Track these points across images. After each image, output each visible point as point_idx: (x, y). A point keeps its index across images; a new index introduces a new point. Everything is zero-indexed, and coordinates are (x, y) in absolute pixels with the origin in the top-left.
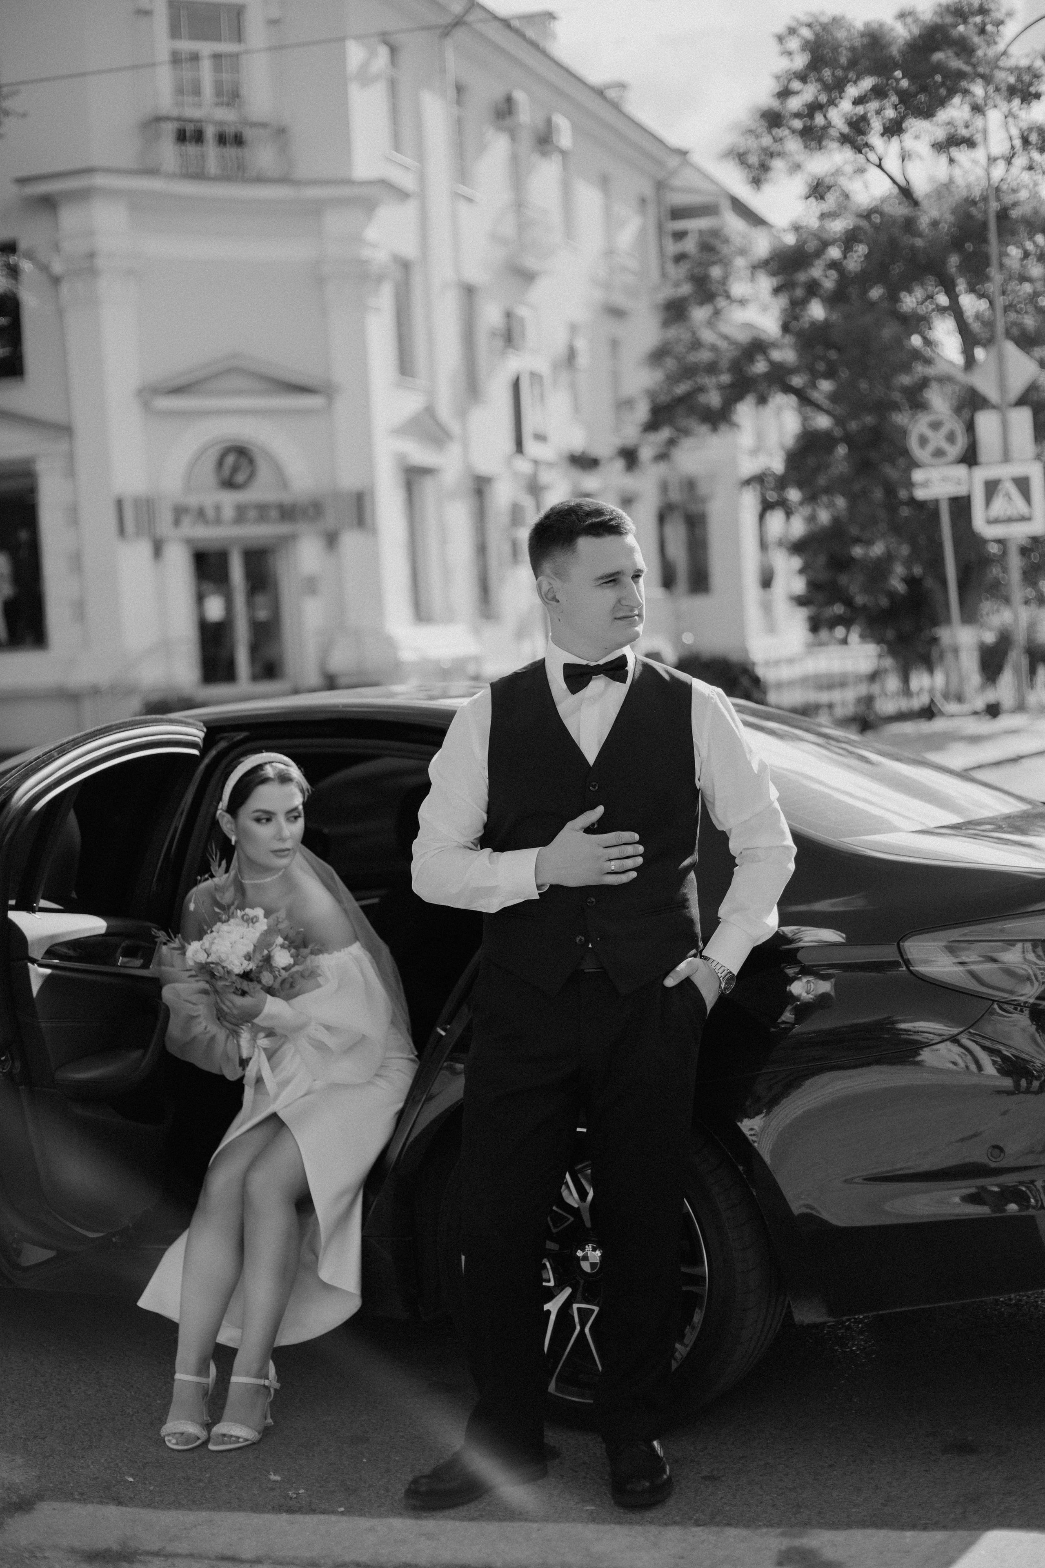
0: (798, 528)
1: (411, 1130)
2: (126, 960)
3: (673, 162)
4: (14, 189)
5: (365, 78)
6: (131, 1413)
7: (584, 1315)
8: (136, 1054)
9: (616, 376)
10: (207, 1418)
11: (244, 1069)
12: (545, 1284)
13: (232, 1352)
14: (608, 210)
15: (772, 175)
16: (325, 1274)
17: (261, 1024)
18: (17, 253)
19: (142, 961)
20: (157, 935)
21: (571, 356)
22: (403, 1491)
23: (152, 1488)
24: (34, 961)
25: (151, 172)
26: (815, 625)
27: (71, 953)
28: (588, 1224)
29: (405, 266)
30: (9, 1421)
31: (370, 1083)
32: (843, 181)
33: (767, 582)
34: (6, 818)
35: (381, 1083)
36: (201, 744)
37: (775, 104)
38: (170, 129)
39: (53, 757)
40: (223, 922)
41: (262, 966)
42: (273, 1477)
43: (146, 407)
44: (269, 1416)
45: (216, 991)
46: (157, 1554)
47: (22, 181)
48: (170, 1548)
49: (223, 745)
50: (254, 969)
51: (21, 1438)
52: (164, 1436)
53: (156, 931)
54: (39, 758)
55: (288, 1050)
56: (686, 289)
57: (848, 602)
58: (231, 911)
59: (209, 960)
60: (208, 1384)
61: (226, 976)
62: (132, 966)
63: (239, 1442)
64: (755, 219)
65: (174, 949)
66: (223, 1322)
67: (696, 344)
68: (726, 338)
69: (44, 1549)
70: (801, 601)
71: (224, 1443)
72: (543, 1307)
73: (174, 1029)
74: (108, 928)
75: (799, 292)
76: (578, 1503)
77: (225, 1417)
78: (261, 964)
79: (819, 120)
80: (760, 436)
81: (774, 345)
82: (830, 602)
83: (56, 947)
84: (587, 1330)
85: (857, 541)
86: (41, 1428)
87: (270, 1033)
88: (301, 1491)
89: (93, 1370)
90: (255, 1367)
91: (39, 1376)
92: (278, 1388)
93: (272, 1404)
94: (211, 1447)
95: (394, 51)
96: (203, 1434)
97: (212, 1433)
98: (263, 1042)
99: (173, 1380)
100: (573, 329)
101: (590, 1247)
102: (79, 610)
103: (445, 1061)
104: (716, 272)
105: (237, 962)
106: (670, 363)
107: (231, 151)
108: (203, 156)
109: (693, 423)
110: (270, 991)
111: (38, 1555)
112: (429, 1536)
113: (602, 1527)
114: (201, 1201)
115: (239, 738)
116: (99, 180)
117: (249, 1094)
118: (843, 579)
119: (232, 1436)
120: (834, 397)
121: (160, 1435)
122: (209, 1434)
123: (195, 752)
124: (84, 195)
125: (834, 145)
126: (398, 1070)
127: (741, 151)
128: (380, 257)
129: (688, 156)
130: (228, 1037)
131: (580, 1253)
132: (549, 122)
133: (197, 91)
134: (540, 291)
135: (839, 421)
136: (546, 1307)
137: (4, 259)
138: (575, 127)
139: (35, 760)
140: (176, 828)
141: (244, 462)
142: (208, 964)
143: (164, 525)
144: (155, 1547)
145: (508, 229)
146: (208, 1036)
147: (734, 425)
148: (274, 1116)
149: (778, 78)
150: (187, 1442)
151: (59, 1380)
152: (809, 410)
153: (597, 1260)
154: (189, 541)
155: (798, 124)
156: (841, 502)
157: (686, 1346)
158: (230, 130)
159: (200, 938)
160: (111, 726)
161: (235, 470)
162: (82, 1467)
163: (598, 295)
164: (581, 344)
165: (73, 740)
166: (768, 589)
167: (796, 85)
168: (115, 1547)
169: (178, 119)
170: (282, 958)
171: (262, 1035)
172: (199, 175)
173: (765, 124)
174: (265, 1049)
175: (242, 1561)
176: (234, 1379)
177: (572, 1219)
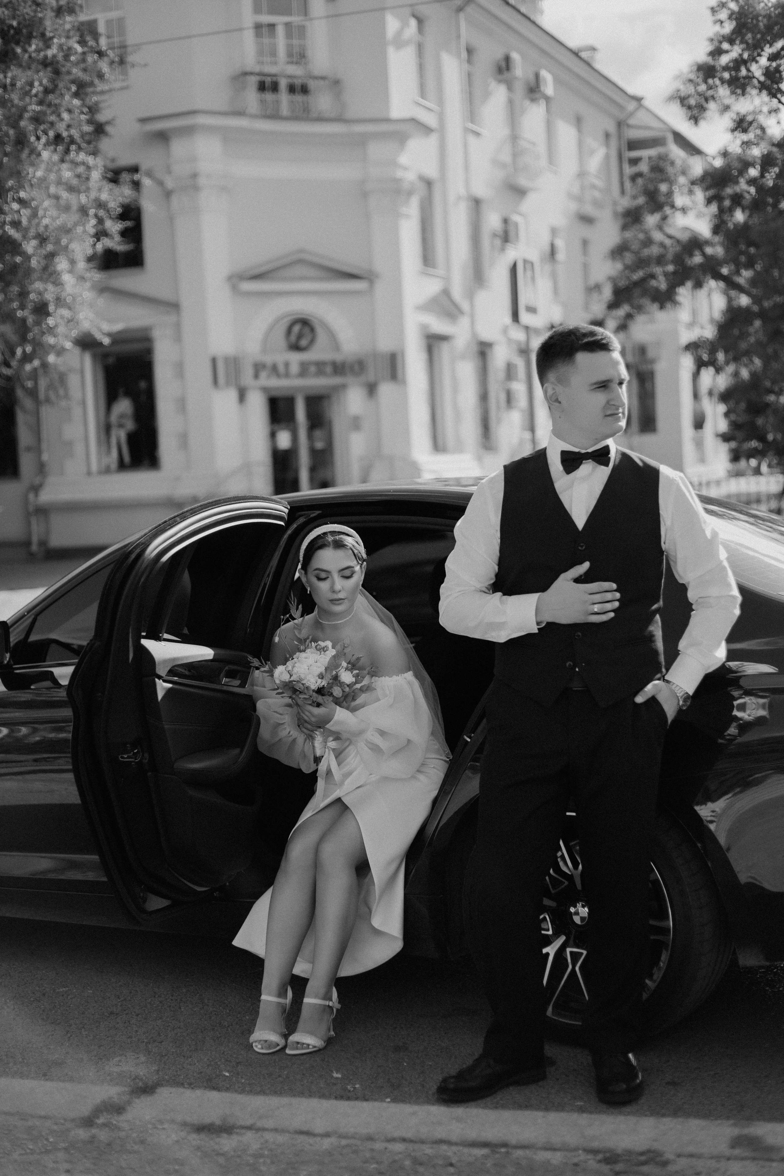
0: (723, 382)
1: (441, 817)
2: (227, 680)
3: (631, 106)
4: (137, 126)
5: (399, 43)
6: (227, 1025)
7: (575, 956)
8: (237, 751)
9: (586, 267)
10: (285, 1031)
11: (317, 765)
12: (543, 932)
13: (305, 981)
14: (580, 144)
15: (708, 114)
16: (376, 922)
17: (332, 728)
18: (139, 172)
19: (240, 681)
20: (252, 661)
21: (553, 251)
22: (436, 1087)
23: (243, 1081)
24: (160, 677)
25: (240, 113)
26: (735, 456)
27: (187, 673)
28: (579, 886)
29: (429, 183)
30: (135, 1029)
31: (413, 777)
32: (762, 119)
33: (699, 424)
34: (141, 566)
35: (421, 777)
36: (286, 517)
37: (709, 60)
38: (253, 80)
39: (177, 521)
40: (301, 651)
41: (332, 683)
42: (335, 1075)
43: (234, 288)
44: (332, 1030)
45: (297, 705)
46: (249, 1128)
47: (143, 121)
48: (259, 1124)
49: (301, 520)
50: (325, 686)
51: (144, 1042)
52: (252, 1043)
53: (251, 658)
54: (165, 522)
55: (351, 751)
56: (641, 200)
57: (762, 439)
58: (307, 643)
59: (292, 679)
60: (286, 1004)
61: (306, 691)
62: (232, 685)
63: (309, 1048)
64: (693, 150)
65: (264, 671)
66: (298, 958)
67: (648, 242)
68: (670, 237)
69: (163, 1123)
70: (726, 438)
71: (297, 1049)
72: (542, 951)
73: (265, 732)
74: (215, 655)
75: (727, 203)
76: (570, 1100)
77: (298, 1029)
78: (331, 681)
79: (743, 72)
80: (694, 313)
81: (707, 243)
82: (748, 439)
83: (176, 668)
84: (577, 969)
85: (770, 391)
86: (159, 1034)
87: (337, 737)
88: (357, 1086)
89: (198, 993)
90: (322, 991)
91: (156, 996)
92: (339, 1008)
93: (334, 1020)
94: (288, 1051)
95: (420, 21)
96: (282, 1042)
97: (288, 1041)
98: (332, 744)
99: (260, 1001)
100: (554, 231)
101: (581, 904)
102: (184, 440)
103: (470, 762)
104: (663, 188)
105: (313, 680)
106: (629, 258)
107: (299, 98)
108: (277, 101)
109: (646, 302)
110: (338, 702)
111: (159, 1127)
112: (459, 1120)
113: (593, 1116)
114: (283, 864)
115: (314, 515)
116: (201, 120)
117: (321, 784)
118: (760, 421)
119: (304, 1044)
120: (753, 282)
121: (249, 1042)
122: (286, 1042)
123: (282, 523)
124: (189, 131)
125: (754, 92)
126: (434, 768)
127: (683, 95)
128: (410, 176)
129: (643, 102)
130: (305, 740)
131: (572, 910)
132: (537, 76)
133: (273, 53)
134: (529, 204)
135: (756, 300)
136: (545, 951)
137: (130, 177)
138: (557, 81)
139: (163, 523)
140: (265, 584)
141: (306, 330)
142: (291, 682)
143: (247, 379)
144: (249, 1123)
145: (506, 157)
146: (291, 739)
147: (675, 303)
148: (339, 800)
149: (712, 40)
150: (269, 1047)
151: (172, 1000)
152: (733, 293)
153: (586, 915)
154: (265, 390)
155: (726, 75)
156: (758, 362)
157: (654, 981)
158: (298, 82)
159: (284, 662)
160: (220, 500)
161: (300, 336)
162: (190, 1065)
163: (573, 206)
164: (560, 243)
165: (191, 509)
166: (700, 430)
167: (725, 46)
168: (218, 1122)
169: (258, 74)
170: (347, 677)
171: (331, 739)
172: (275, 116)
173: (701, 74)
174: (334, 750)
175: (314, 1135)
176: (306, 1000)
177: (566, 883)
